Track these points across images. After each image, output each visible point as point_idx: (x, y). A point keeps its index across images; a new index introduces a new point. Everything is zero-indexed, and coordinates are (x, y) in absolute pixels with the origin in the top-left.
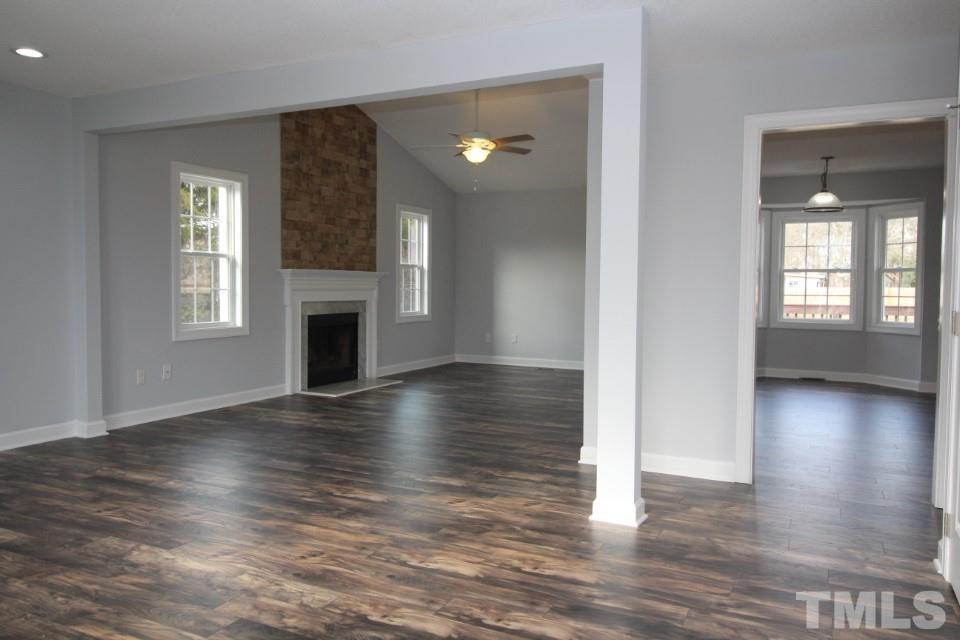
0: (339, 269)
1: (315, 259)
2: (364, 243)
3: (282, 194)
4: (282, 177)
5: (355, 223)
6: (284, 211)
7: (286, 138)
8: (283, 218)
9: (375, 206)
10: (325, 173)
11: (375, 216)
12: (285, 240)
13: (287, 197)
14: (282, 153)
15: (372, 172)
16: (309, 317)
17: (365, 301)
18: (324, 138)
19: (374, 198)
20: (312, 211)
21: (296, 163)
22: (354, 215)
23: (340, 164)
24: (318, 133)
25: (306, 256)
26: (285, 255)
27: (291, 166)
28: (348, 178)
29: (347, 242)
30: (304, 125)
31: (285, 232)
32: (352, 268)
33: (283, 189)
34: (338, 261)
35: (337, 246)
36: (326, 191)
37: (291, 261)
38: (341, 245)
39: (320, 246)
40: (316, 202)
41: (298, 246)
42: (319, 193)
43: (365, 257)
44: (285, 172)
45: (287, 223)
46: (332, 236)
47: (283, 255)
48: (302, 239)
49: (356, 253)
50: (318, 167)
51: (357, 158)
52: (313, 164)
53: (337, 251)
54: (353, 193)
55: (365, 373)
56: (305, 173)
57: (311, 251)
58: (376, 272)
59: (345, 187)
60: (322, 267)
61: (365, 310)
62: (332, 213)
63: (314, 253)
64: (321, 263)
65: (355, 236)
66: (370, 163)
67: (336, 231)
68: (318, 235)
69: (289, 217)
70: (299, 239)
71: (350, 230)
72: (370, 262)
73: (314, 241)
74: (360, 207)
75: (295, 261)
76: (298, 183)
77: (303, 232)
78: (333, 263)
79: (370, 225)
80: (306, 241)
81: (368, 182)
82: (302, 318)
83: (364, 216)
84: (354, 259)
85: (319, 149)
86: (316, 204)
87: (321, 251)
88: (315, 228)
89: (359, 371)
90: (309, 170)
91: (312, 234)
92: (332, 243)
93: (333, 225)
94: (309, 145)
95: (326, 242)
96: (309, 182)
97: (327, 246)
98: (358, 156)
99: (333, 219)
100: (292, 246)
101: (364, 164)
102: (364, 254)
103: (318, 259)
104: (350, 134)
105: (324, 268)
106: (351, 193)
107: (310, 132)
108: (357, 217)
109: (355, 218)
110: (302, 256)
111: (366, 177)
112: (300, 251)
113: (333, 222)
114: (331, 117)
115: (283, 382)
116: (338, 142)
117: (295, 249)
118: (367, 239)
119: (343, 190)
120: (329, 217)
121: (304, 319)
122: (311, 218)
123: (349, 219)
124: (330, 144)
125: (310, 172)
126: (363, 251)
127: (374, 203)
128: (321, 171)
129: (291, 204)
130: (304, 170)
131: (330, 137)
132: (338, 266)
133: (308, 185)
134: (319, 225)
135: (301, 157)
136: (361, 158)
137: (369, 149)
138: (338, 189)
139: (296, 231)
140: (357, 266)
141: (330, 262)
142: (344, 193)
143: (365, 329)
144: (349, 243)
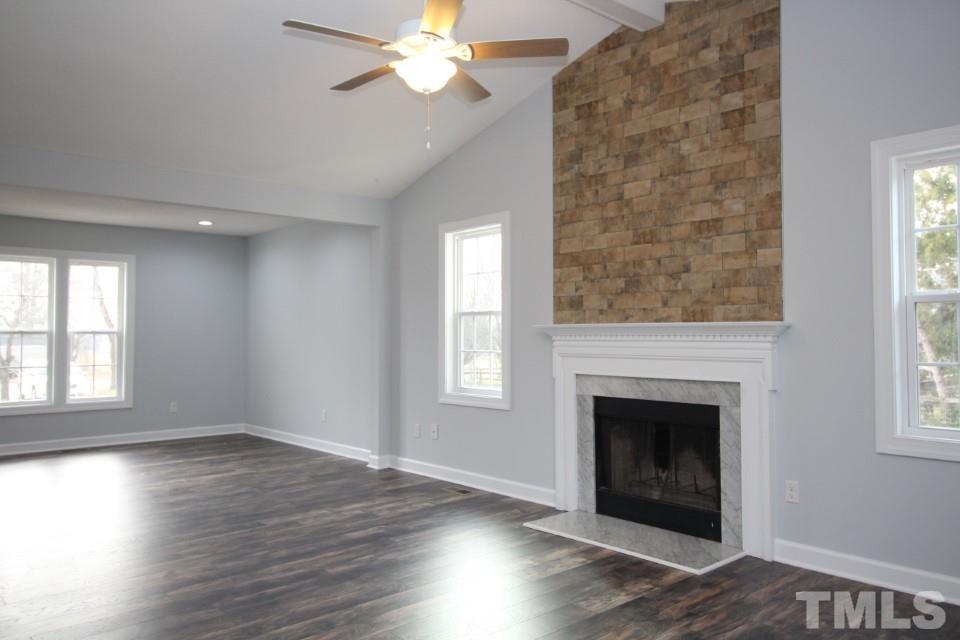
0: (667, 320)
1: (610, 306)
2: (741, 262)
3: (555, 220)
4: (555, 194)
5: (713, 226)
6: (557, 242)
7: (562, 139)
8: (556, 254)
9: (776, 174)
10: (632, 159)
11: (775, 201)
12: (558, 283)
13: (563, 221)
14: (555, 162)
15: (762, 110)
16: (598, 400)
17: (739, 384)
18: (629, 103)
19: (771, 159)
20: (605, 230)
21: (576, 167)
22: (706, 212)
23: (668, 130)
24: (617, 102)
25: (593, 302)
26: (559, 305)
27: (567, 176)
28: (686, 147)
29: (687, 269)
30: (589, 105)
31: (558, 270)
32: (704, 316)
33: (555, 212)
34: (665, 304)
35: (662, 279)
36: (631, 190)
37: (567, 313)
38: (674, 276)
39: (621, 283)
40: (611, 214)
41: (577, 290)
42: (620, 197)
43: (737, 293)
44: (559, 187)
45: (561, 259)
46: (649, 263)
47: (555, 305)
48: (585, 279)
49: (714, 287)
50: (617, 156)
51: (713, 99)
52: (608, 156)
53: (661, 288)
54: (701, 170)
55: (739, 538)
56: (591, 177)
57: (602, 294)
58: (781, 320)
59: (680, 167)
60: (626, 319)
61: (737, 403)
62: (648, 224)
63: (609, 297)
64: (624, 311)
65: (711, 253)
66: (754, 91)
67: (660, 251)
68: (617, 266)
69: (565, 249)
70: (581, 279)
71: (696, 242)
72: (761, 301)
73: (608, 277)
74: (724, 191)
75: (573, 312)
76: (580, 195)
77: (587, 267)
78: (652, 310)
79: (759, 222)
80: (592, 281)
81: (749, 132)
82: (580, 399)
83: (738, 207)
84: (708, 297)
85: (619, 126)
86: (612, 218)
87: (624, 291)
88: (612, 256)
89: (724, 528)
90: (600, 167)
91: (605, 267)
92: (648, 275)
93: (651, 242)
94: (599, 131)
95: (636, 275)
96: (599, 187)
97: (638, 281)
98: (716, 93)
99: (651, 232)
100: (569, 290)
101: (735, 100)
102: (737, 284)
103: (616, 306)
104: (692, 64)
105: (630, 319)
106: (695, 171)
107: (601, 108)
108: (716, 214)
109: (709, 217)
110: (584, 303)
111: (742, 124)
112: (582, 296)
113: (650, 238)
114: (644, 60)
115: (554, 487)
116: (662, 93)
117: (573, 294)
118: (746, 252)
119: (675, 174)
120: (640, 231)
121: (585, 400)
122: (602, 242)
123: (693, 222)
124: (645, 104)
125: (601, 172)
126: (734, 279)
127: (771, 170)
128: (622, 161)
129: (567, 230)
130: (591, 172)
131: (642, 93)
132: (664, 315)
133: (597, 192)
134: (620, 249)
135: (584, 154)
136: (726, 93)
137: (752, 61)
138: (661, 175)
139: (576, 268)
140: (719, 310)
141: (644, 309)
142: (677, 178)
143: (737, 445)
144: (694, 267)
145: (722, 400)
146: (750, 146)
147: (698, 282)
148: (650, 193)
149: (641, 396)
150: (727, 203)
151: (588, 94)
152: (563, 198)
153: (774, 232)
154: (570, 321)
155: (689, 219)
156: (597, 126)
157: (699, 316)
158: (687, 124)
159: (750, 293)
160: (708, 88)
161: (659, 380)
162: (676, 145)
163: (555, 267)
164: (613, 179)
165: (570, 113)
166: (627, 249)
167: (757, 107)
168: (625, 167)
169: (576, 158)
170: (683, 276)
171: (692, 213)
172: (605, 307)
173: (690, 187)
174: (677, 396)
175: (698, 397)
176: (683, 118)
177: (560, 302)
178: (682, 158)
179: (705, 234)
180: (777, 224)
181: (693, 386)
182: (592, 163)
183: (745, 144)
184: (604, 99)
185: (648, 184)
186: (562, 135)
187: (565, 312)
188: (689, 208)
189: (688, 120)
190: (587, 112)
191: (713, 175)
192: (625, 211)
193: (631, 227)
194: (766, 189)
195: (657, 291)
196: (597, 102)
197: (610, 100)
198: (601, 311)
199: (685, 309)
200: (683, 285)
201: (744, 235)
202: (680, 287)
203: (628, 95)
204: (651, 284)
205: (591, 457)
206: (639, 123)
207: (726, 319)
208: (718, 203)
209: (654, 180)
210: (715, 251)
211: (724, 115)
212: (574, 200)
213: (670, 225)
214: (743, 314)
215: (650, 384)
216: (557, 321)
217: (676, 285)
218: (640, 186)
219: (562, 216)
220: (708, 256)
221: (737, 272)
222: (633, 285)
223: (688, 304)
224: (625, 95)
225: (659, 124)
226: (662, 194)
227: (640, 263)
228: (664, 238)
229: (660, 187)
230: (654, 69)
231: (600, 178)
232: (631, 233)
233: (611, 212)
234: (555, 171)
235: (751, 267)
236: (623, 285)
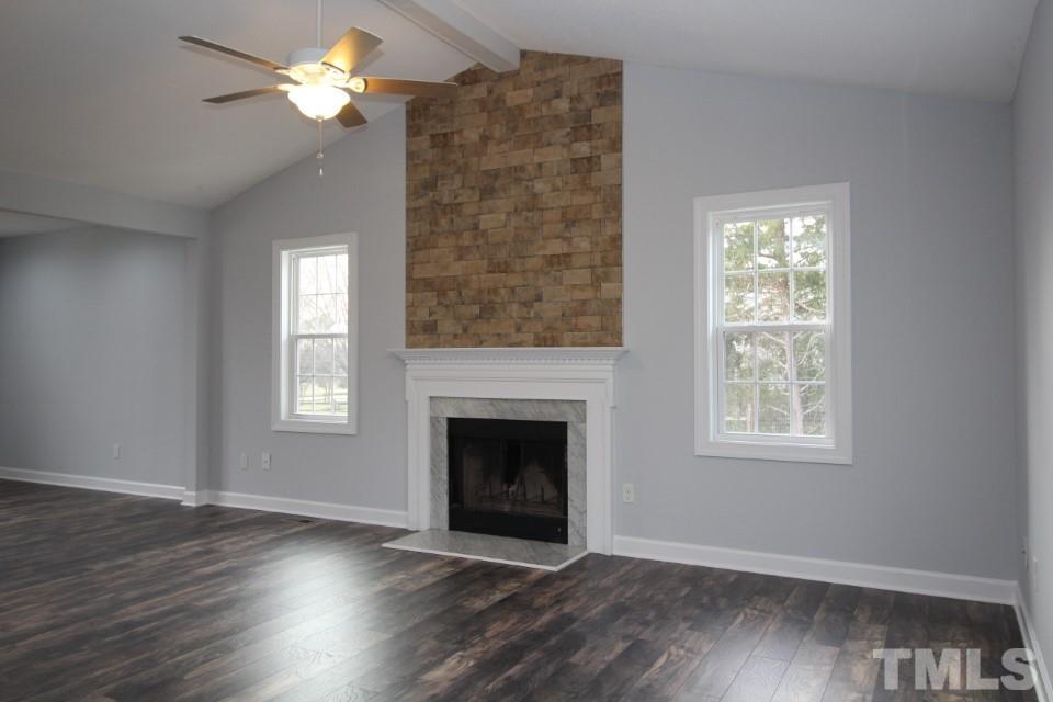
0: (520, 344)
1: (465, 330)
2: (589, 294)
3: (408, 244)
4: (408, 219)
5: (562, 260)
6: (410, 267)
7: (416, 165)
8: (409, 278)
9: (618, 218)
10: (488, 192)
11: (616, 241)
12: (411, 307)
13: (416, 246)
14: (408, 188)
15: (607, 161)
17: (584, 402)
18: (485, 139)
19: (614, 205)
20: (460, 258)
21: (431, 194)
22: (557, 247)
23: (522, 168)
24: (473, 136)
25: (447, 326)
26: (411, 329)
27: (421, 202)
28: (539, 186)
29: (539, 299)
30: (445, 135)
31: (411, 294)
32: (554, 342)
33: (408, 237)
34: (518, 330)
35: (515, 307)
36: (486, 221)
37: (421, 337)
38: (527, 304)
39: (476, 309)
40: (467, 243)
41: (430, 315)
42: (476, 227)
43: (583, 321)
44: (412, 213)
45: (413, 284)
46: (503, 291)
47: (407, 329)
48: (438, 304)
49: (563, 315)
50: (473, 188)
51: (564, 145)
52: (463, 187)
53: (514, 315)
54: (552, 208)
55: (583, 539)
56: (446, 205)
57: (457, 319)
58: (621, 345)
59: (533, 203)
60: (481, 344)
61: (584, 420)
62: (502, 255)
63: (465, 322)
64: (479, 335)
65: (561, 284)
66: (600, 142)
67: (514, 280)
68: (472, 293)
69: (419, 273)
70: (435, 303)
71: (547, 274)
72: (603, 328)
73: (463, 303)
74: (573, 229)
75: (426, 336)
76: (434, 222)
77: (441, 293)
78: (506, 335)
79: (603, 259)
80: (447, 306)
81: (596, 179)
82: (434, 421)
83: (585, 245)
84: (558, 324)
85: (475, 159)
86: (468, 247)
87: (479, 317)
88: (466, 283)
89: (570, 531)
90: (456, 197)
91: (460, 294)
92: (503, 303)
93: (505, 272)
94: (454, 161)
95: (490, 302)
96: (454, 216)
97: (492, 308)
98: (567, 140)
99: (506, 262)
100: (423, 314)
101: (583, 149)
102: (583, 314)
103: (471, 331)
104: (545, 110)
105: (486, 344)
106: (547, 209)
107: (457, 139)
108: (566, 250)
109: (560, 252)
110: (439, 328)
111: (590, 171)
112: (436, 322)
113: (505, 268)
114: (500, 100)
115: (406, 509)
116: (517, 134)
117: (427, 319)
118: (592, 285)
119: (529, 210)
120: (495, 261)
121: (439, 422)
122: (457, 269)
123: (545, 256)
124: (500, 143)
125: (456, 201)
126: (581, 308)
127: (614, 214)
128: (478, 193)
129: (421, 255)
130: (446, 200)
131: (498, 132)
132: (518, 340)
133: (452, 220)
134: (475, 277)
135: (439, 183)
136: (576, 141)
137: (599, 116)
138: (516, 210)
139: (429, 294)
140: (567, 336)
141: (498, 335)
142: (530, 214)
143: (583, 456)
144: (545, 298)
145: (569, 417)
146: (597, 190)
147: (549, 310)
148: (505, 226)
149: (495, 416)
150: (575, 240)
151: (443, 124)
152: (417, 224)
153: (616, 268)
154: (423, 346)
155: (540, 253)
156: (453, 157)
157: (549, 342)
158: (540, 165)
159: (595, 321)
160: (559, 135)
161: (512, 400)
162: (530, 183)
163: (408, 291)
164: (469, 210)
165: (424, 141)
166: (482, 276)
167: (603, 157)
168: (481, 199)
169: (430, 185)
170: (536, 304)
171: (544, 247)
172: (460, 332)
173: (542, 224)
174: (529, 415)
175: (549, 415)
176: (537, 159)
177: (413, 325)
178: (535, 196)
179: (556, 268)
180: (618, 263)
181: (544, 405)
182: (447, 193)
183: (592, 189)
184: (460, 132)
185: (503, 217)
186: (416, 162)
187: (418, 336)
188: (541, 242)
189: (540, 161)
190: (442, 141)
191: (563, 216)
192: (481, 241)
193: (486, 256)
194: (609, 231)
195: (512, 318)
196: (452, 133)
197: (466, 133)
198: (455, 336)
199: (537, 335)
200: (535, 313)
201: (589, 270)
202: (532, 314)
203: (484, 131)
204: (505, 310)
205: (445, 476)
206: (494, 159)
207: (574, 345)
208: (568, 240)
209: (508, 214)
210: (565, 283)
211: (574, 161)
212: (428, 227)
213: (524, 257)
214: (589, 340)
215: (505, 404)
216: (410, 345)
217: (528, 313)
218: (495, 218)
219: (416, 242)
220: (559, 287)
221: (584, 302)
222: (488, 311)
223: (540, 330)
224: (481, 130)
225: (515, 162)
226: (516, 228)
227: (495, 291)
228: (517, 268)
229: (515, 221)
230: (509, 109)
231: (456, 208)
232: (485, 262)
233: (467, 239)
234: (408, 196)
235: (596, 298)
236: (478, 311)
